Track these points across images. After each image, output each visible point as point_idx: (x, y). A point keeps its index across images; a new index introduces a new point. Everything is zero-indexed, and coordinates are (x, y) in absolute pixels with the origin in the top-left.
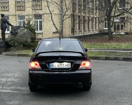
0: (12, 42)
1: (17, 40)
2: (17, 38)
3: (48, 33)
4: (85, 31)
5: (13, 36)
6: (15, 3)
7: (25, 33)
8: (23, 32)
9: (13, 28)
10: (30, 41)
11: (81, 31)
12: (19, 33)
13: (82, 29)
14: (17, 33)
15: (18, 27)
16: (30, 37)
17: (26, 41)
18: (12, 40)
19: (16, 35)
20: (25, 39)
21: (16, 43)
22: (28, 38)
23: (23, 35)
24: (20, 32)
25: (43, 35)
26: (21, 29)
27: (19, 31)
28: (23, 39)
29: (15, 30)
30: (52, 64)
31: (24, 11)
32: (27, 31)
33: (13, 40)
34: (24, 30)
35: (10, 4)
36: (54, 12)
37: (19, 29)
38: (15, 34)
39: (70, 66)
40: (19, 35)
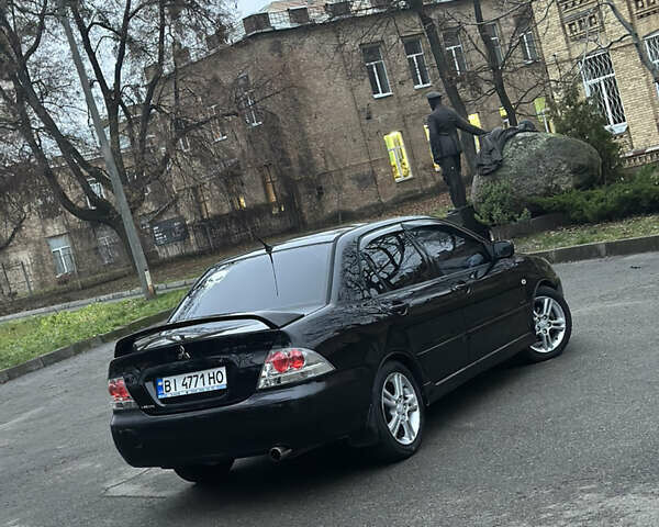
7: (539, 156)
8: (531, 152)
10: (569, 185)
12: (508, 162)
16: (564, 167)
17: (549, 189)
19: (500, 173)
20: (540, 181)
22: (559, 171)
23: (529, 163)
24: (515, 155)
26: (517, 141)
27: (509, 149)
28: (534, 182)
30: (164, 379)
34: (533, 138)
38: (493, 167)
39: (225, 381)
40: (511, 168)
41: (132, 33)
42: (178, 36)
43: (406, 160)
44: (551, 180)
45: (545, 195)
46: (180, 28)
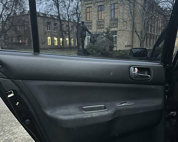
0: (90, 49)
1: (96, 47)
2: (96, 45)
3: (121, 46)
4: (151, 46)
5: (91, 43)
6: (96, 22)
7: (104, 41)
8: (102, 40)
9: (93, 36)
10: (108, 49)
11: (148, 46)
12: (97, 41)
13: (148, 44)
14: (96, 41)
15: (97, 35)
16: (108, 45)
17: (104, 49)
18: (90, 48)
19: (95, 43)
20: (103, 47)
21: (95, 51)
22: (107, 46)
23: (102, 42)
24: (99, 40)
25: (117, 48)
26: (100, 37)
27: (98, 38)
28: (102, 47)
29: (94, 38)
31: (103, 29)
32: (106, 39)
33: (92, 48)
35: (93, 23)
36: (127, 29)
37: (98, 37)
40: (98, 42)
41: (6, 6)
42: (15, 9)
43: (50, 42)
44: (105, 47)
45: (103, 50)
46: (16, 8)
